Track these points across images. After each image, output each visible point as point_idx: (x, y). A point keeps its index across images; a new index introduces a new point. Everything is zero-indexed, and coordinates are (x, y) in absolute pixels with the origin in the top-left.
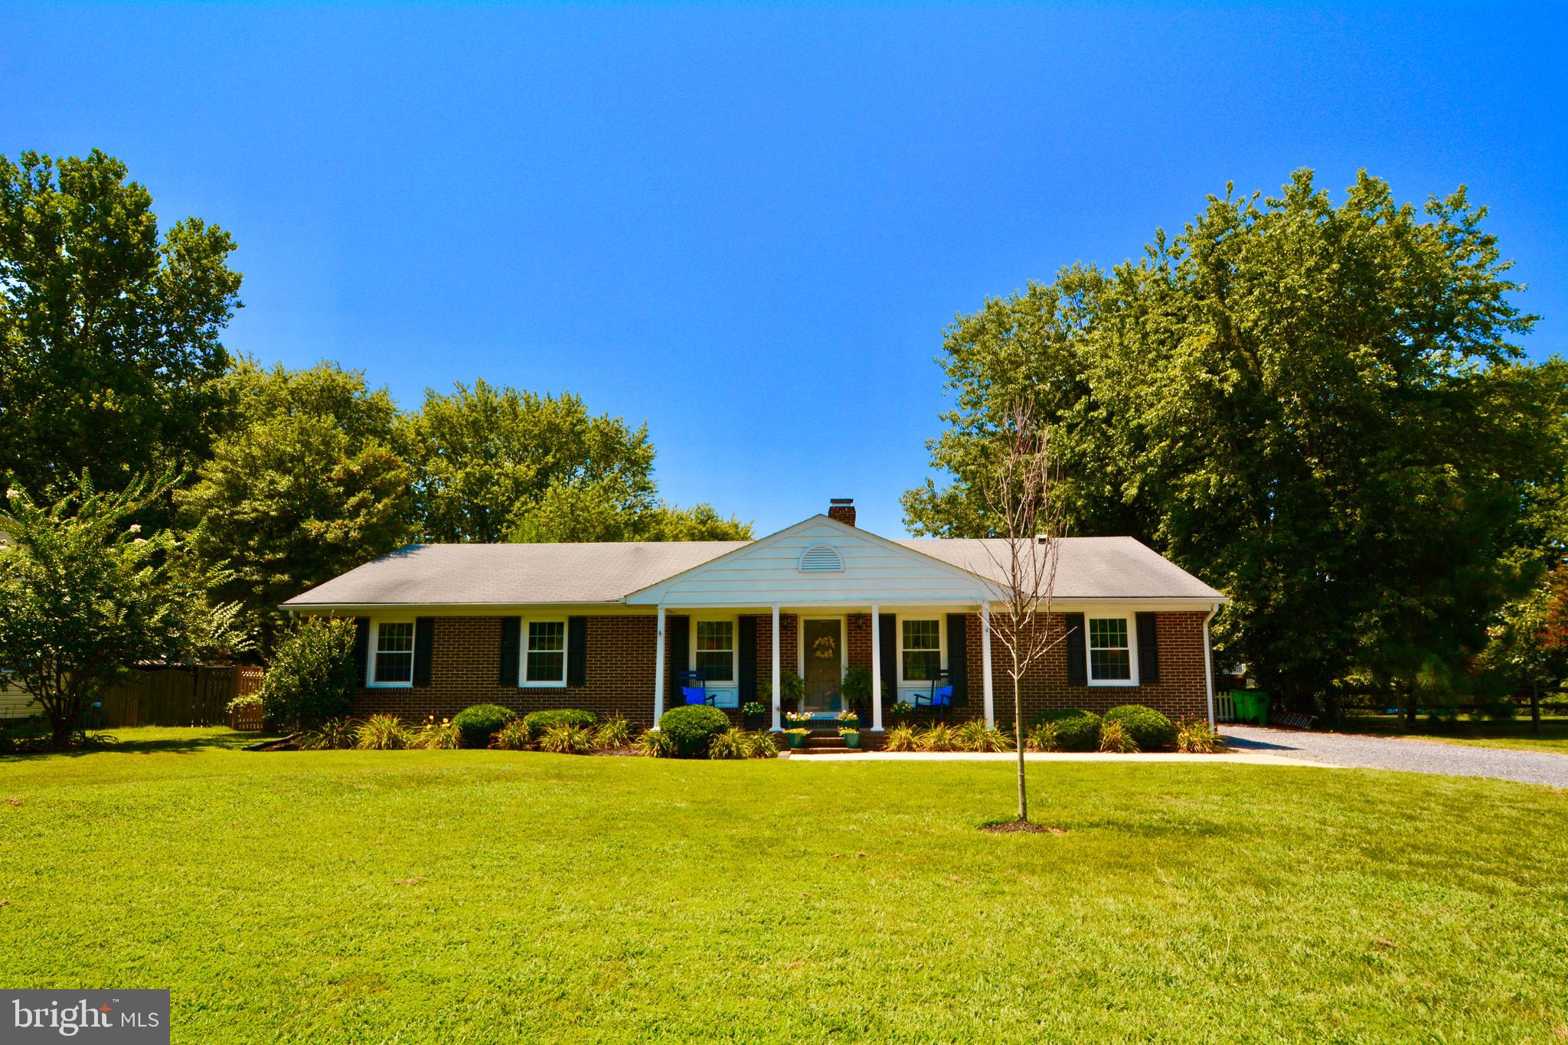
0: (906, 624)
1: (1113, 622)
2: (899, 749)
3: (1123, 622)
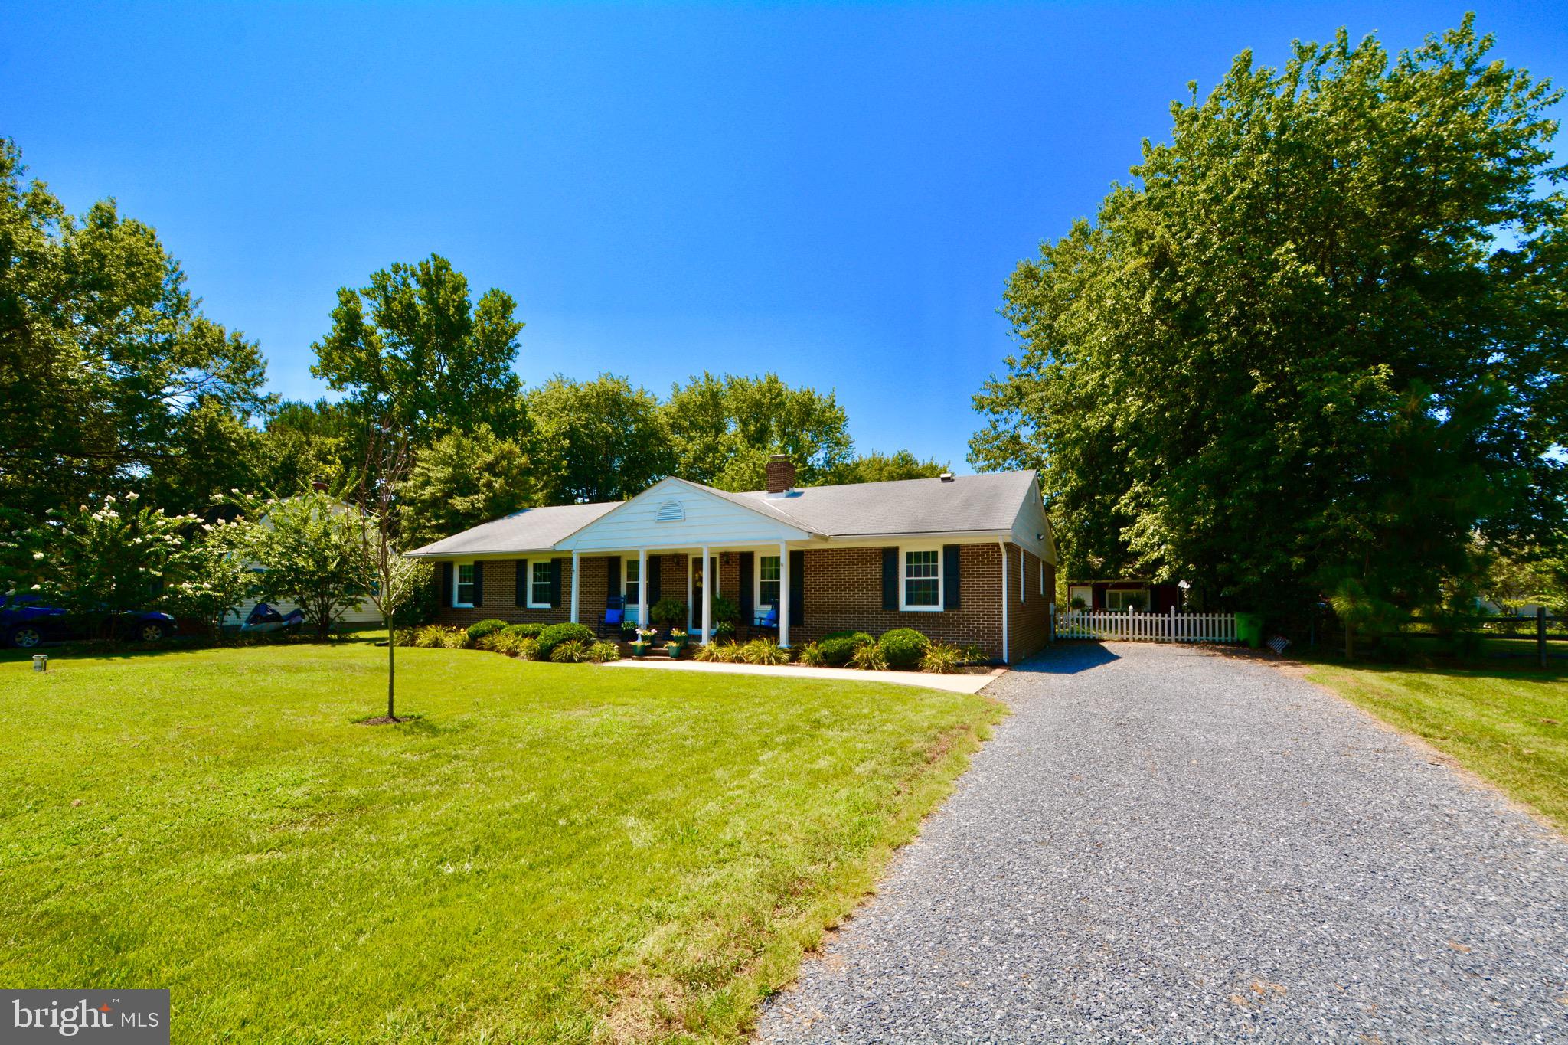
0: (763, 559)
1: (926, 554)
2: (706, 659)
3: (935, 553)
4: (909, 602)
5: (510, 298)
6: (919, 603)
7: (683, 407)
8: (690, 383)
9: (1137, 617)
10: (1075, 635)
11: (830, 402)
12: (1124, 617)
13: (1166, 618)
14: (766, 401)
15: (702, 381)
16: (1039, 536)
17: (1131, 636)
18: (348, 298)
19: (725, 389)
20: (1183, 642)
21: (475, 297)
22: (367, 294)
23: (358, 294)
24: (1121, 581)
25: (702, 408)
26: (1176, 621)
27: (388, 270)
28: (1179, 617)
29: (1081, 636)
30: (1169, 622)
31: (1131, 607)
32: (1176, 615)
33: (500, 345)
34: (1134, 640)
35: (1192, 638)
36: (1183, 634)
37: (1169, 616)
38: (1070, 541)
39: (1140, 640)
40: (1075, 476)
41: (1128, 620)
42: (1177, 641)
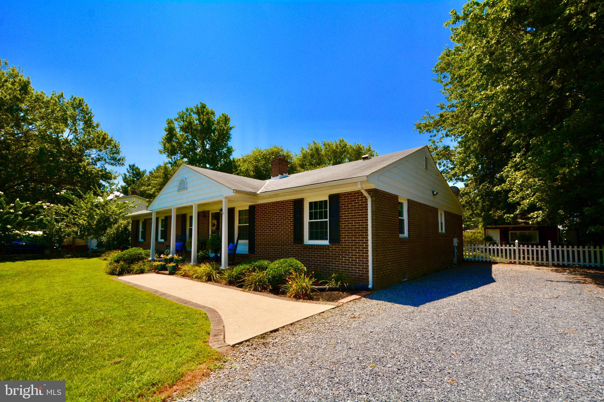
0: (239, 212)
1: (321, 202)
3: (326, 202)
4: (311, 238)
5: (227, 116)
6: (317, 239)
7: (305, 157)
8: (308, 146)
9: (521, 248)
10: (477, 259)
11: (368, 148)
12: (512, 248)
13: (544, 249)
14: (338, 150)
15: (312, 145)
16: (433, 192)
17: (517, 260)
18: (170, 122)
19: (323, 148)
20: (558, 266)
21: (216, 118)
22: (176, 120)
23: (174, 121)
24: (518, 225)
25: (312, 156)
26: (553, 251)
27: (185, 111)
28: (555, 248)
29: (481, 259)
30: (547, 252)
31: (517, 241)
32: (552, 247)
33: (225, 136)
34: (520, 263)
35: (566, 263)
36: (558, 260)
37: (547, 247)
38: (478, 202)
39: (524, 264)
40: (474, 160)
41: (514, 250)
42: (554, 265)
